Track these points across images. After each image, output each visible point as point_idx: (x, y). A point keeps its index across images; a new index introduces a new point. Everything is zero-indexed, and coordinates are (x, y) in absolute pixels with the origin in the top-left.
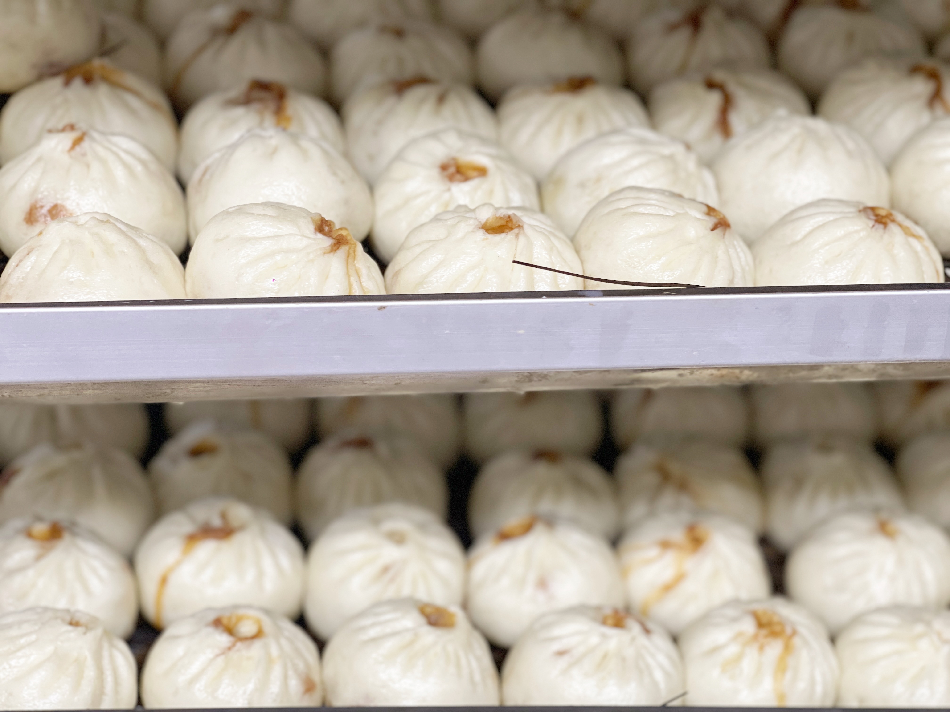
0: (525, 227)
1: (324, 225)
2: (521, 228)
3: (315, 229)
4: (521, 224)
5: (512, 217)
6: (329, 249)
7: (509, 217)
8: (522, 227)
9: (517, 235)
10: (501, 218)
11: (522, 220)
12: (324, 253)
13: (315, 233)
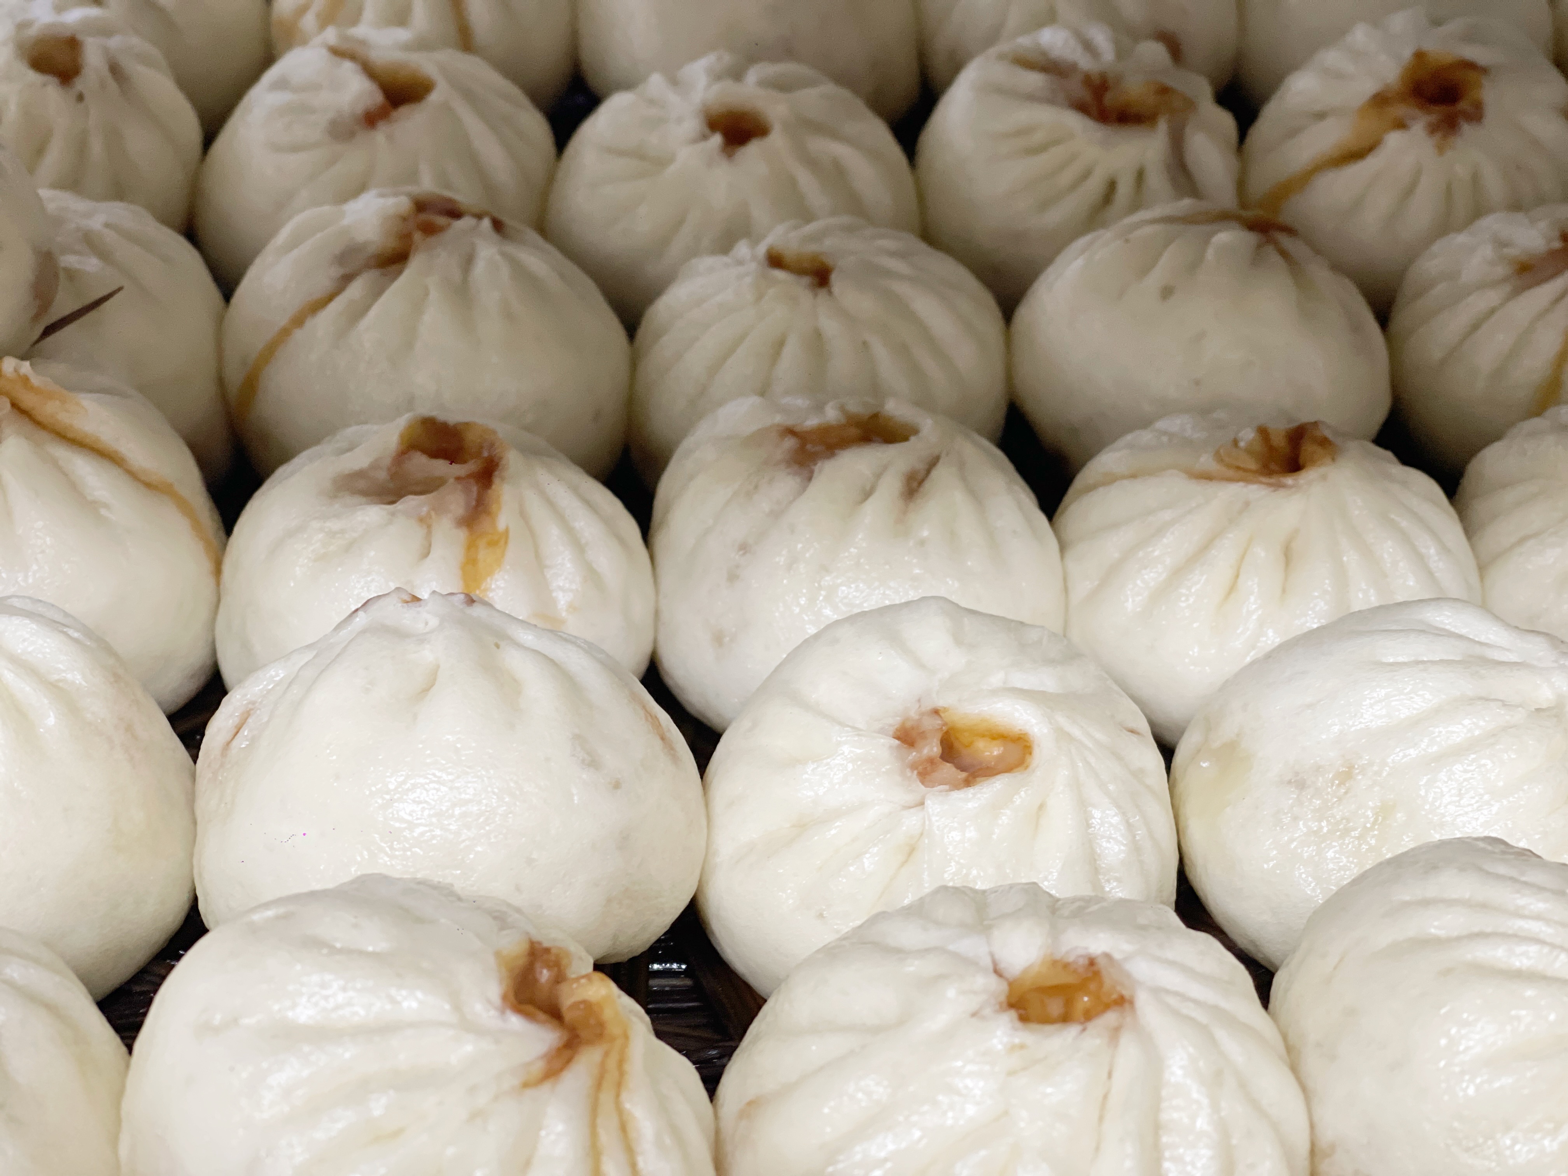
0: (1143, 1001)
1: (538, 965)
2: (1127, 1005)
3: (505, 998)
4: (1126, 993)
5: (1102, 963)
6: (539, 1067)
7: (1092, 962)
8: (1131, 1002)
9: (1115, 1032)
10: (1066, 966)
11: (1128, 976)
12: (526, 1085)
13: (503, 1012)
